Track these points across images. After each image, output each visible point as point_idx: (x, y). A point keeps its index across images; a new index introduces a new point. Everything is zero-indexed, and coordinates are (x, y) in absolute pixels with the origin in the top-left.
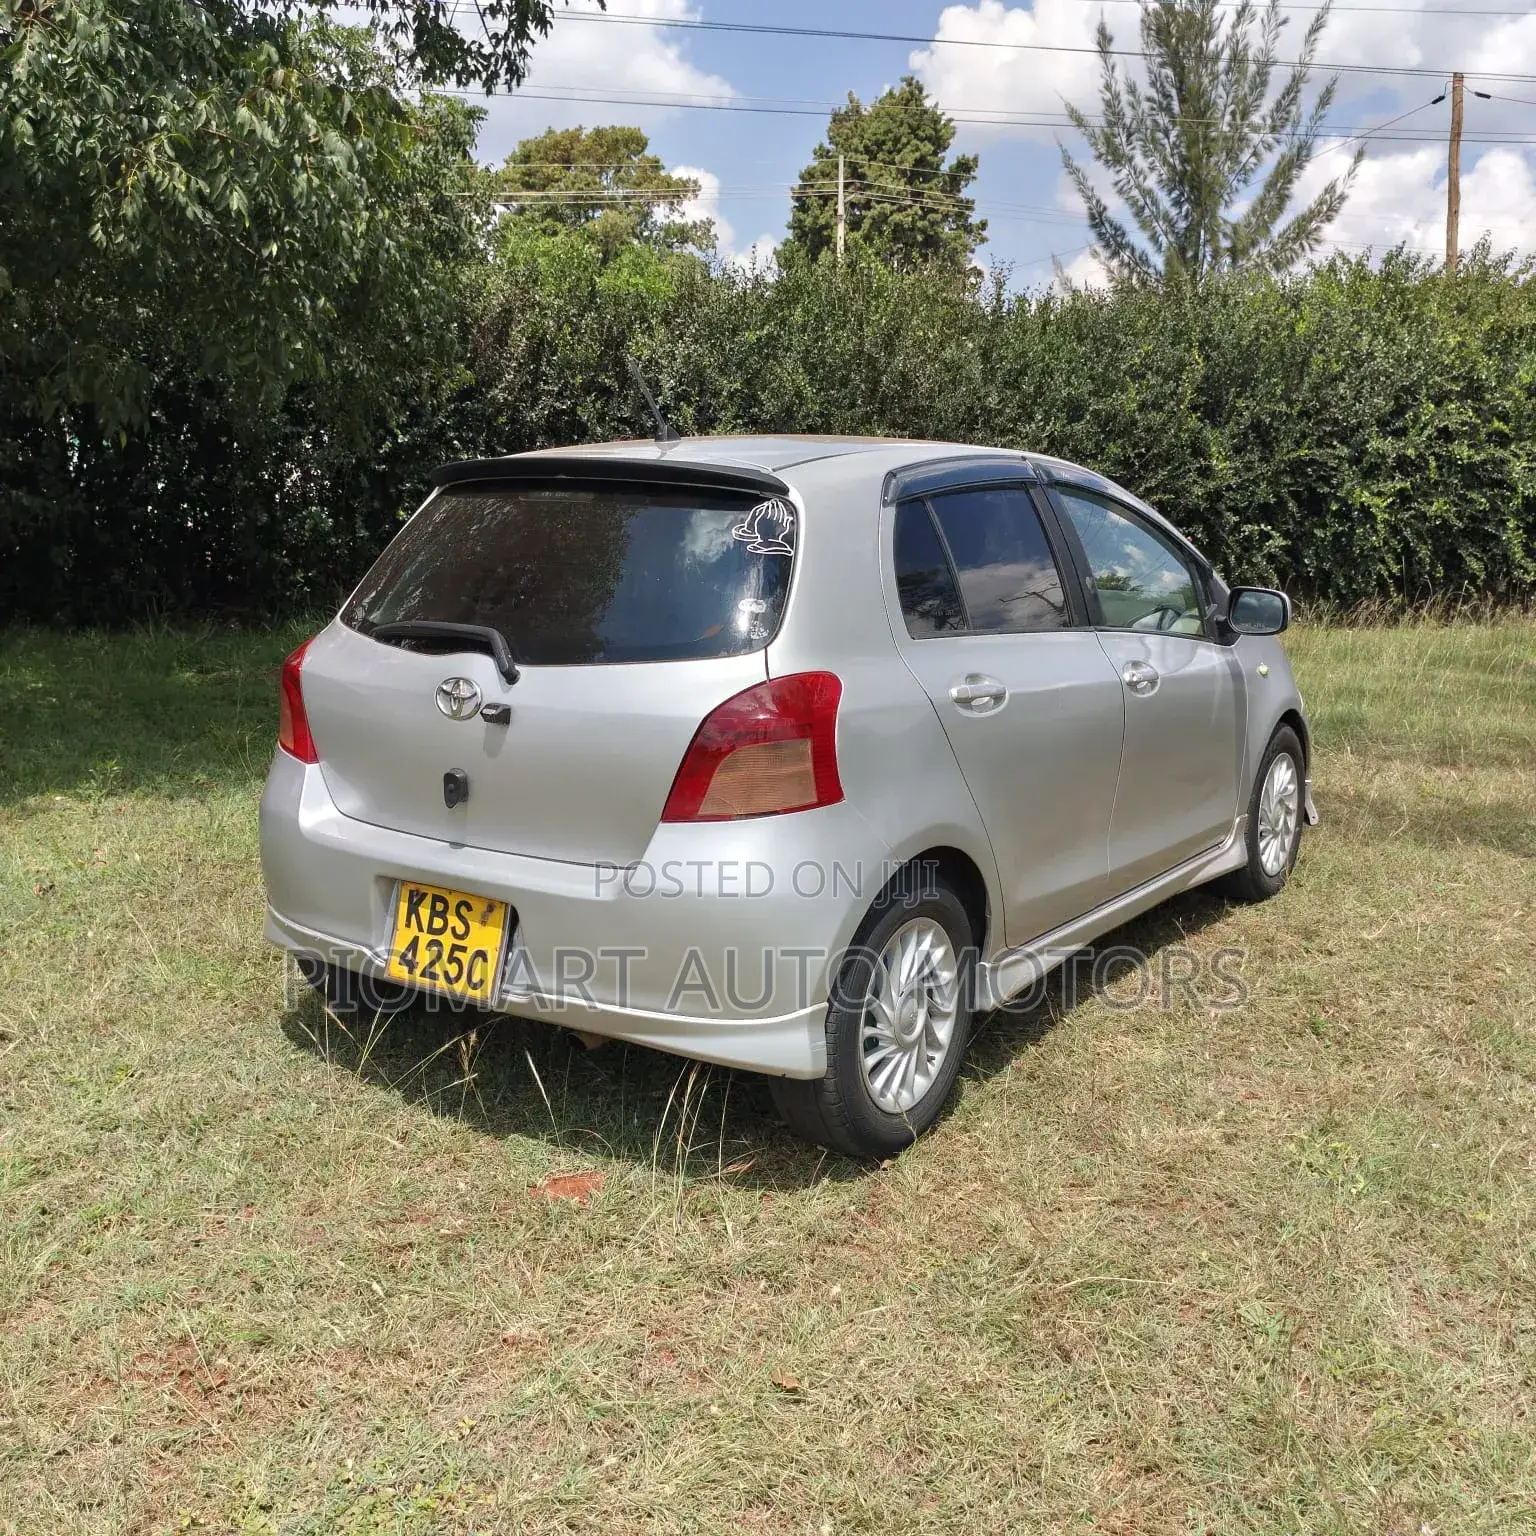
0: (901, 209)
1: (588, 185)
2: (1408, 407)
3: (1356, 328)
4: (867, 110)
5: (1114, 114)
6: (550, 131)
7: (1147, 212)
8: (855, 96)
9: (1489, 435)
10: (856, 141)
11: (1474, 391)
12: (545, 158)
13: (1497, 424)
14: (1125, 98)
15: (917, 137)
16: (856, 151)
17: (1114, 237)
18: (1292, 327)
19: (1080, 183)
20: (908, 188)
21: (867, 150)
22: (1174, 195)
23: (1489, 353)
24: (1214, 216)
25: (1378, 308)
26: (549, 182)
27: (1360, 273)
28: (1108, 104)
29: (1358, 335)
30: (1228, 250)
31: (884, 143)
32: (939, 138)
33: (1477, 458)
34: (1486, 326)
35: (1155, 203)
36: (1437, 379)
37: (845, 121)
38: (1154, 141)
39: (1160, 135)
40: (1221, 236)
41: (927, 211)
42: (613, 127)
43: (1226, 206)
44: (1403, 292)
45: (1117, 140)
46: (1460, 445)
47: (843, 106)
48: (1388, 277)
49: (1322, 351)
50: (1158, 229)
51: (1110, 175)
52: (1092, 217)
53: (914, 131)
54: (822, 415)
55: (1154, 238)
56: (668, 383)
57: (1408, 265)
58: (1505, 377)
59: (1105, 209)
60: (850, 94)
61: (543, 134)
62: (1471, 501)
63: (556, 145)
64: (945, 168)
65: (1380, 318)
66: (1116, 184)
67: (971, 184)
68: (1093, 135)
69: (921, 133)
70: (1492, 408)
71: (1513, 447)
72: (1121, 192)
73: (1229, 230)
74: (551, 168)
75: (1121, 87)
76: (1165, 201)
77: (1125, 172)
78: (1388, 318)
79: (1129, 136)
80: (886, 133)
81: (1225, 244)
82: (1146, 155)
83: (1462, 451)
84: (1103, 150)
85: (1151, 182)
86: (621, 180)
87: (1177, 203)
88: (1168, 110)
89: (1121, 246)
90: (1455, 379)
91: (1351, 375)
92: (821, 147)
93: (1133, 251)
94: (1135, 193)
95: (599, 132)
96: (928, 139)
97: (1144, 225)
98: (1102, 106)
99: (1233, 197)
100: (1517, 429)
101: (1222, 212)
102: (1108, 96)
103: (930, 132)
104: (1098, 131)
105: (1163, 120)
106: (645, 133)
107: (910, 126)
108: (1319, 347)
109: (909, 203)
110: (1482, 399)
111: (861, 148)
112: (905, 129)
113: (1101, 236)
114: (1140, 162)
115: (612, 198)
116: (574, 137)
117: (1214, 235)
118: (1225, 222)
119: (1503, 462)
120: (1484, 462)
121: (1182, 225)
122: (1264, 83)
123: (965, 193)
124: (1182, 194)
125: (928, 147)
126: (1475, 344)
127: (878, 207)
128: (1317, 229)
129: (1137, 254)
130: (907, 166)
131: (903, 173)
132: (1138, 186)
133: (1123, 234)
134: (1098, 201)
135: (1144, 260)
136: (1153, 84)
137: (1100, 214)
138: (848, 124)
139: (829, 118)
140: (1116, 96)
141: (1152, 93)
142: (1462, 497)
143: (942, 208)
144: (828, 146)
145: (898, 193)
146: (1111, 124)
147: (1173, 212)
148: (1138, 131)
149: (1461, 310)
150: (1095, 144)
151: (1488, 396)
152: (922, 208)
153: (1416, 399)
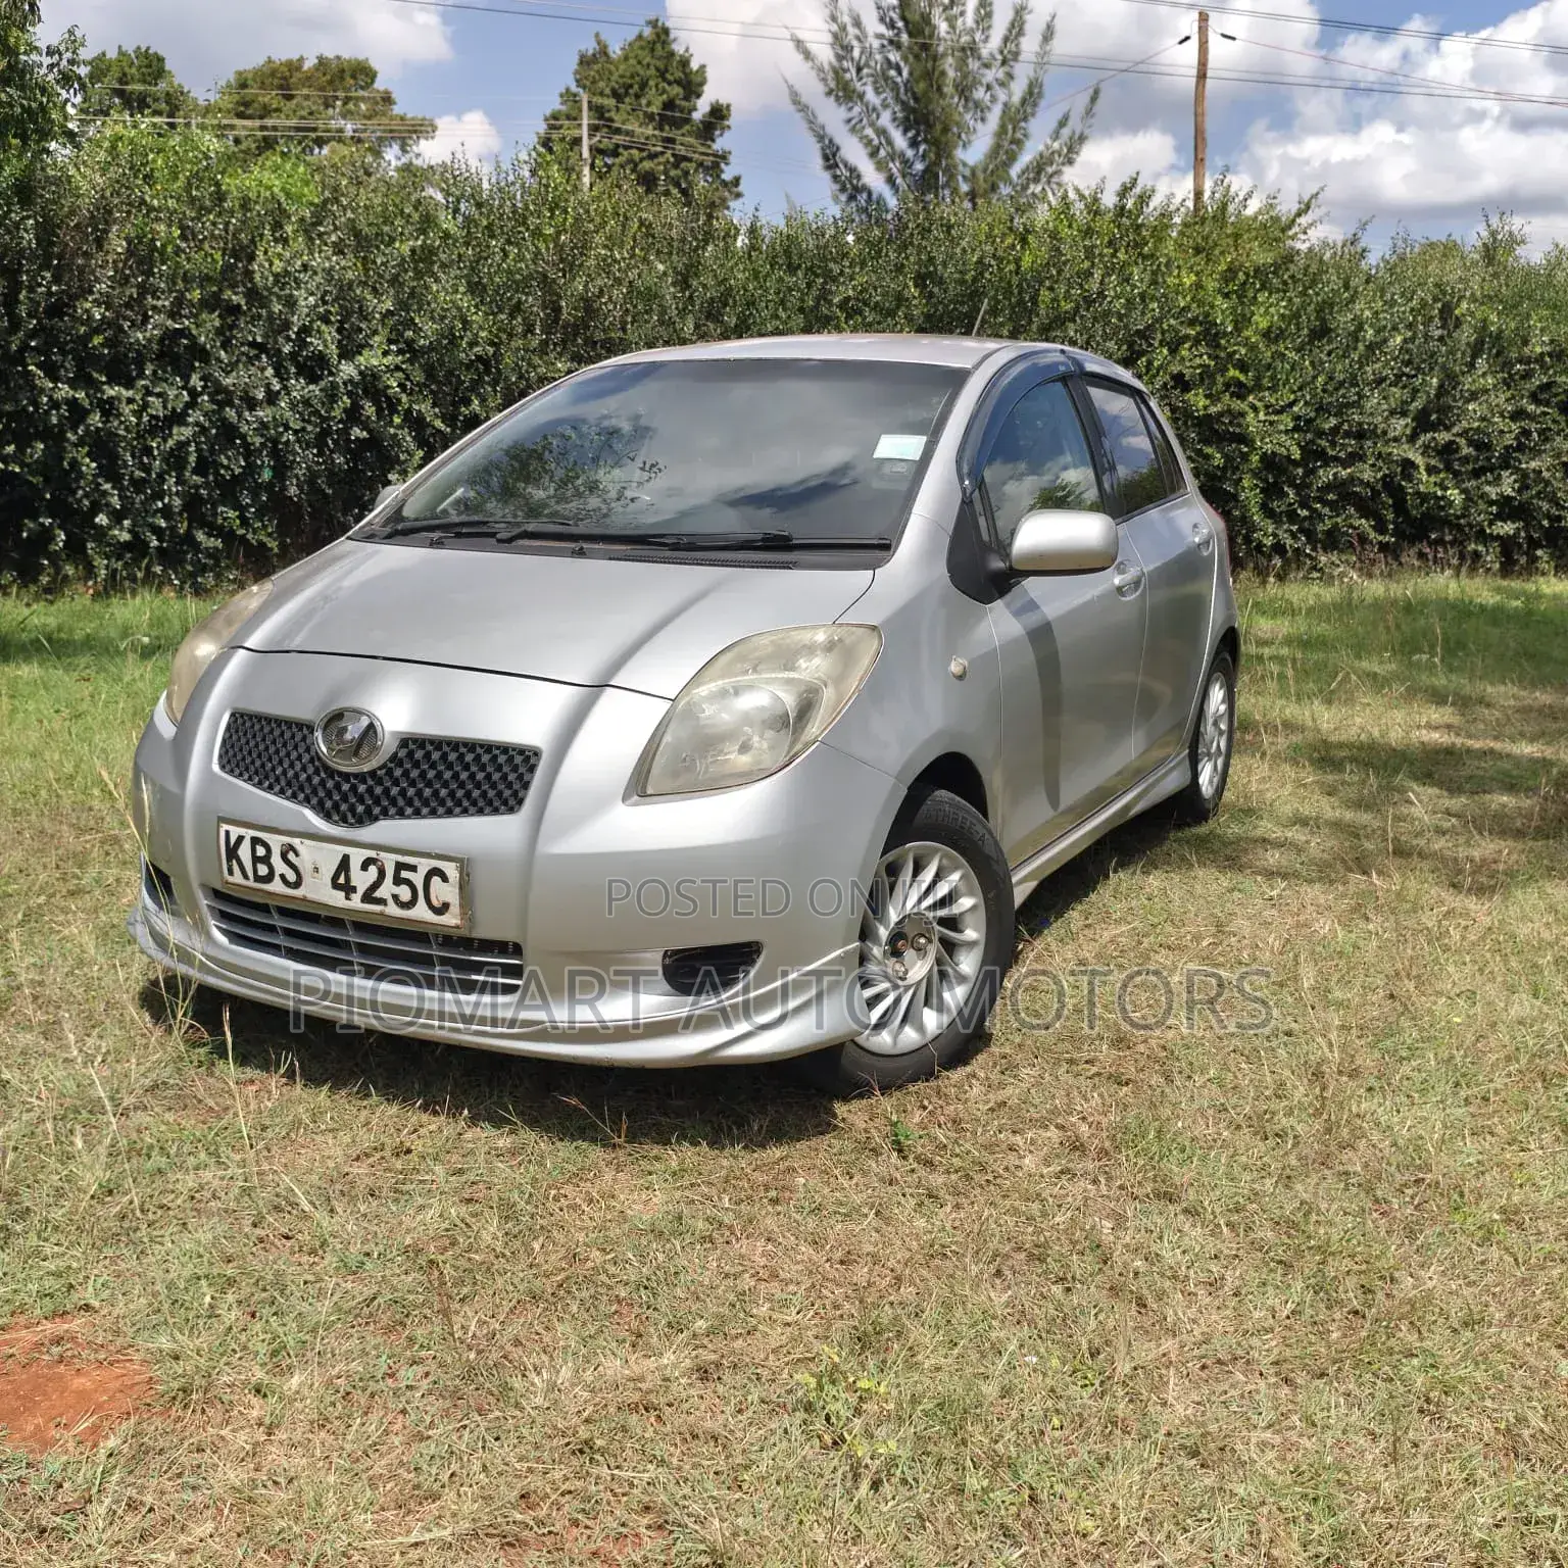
0: (652, 156)
1: (311, 113)
2: (1142, 353)
3: (1087, 264)
4: (616, 50)
5: (842, 47)
6: (270, 61)
7: (882, 153)
8: (603, 37)
9: (1227, 386)
10: (602, 84)
11: (1210, 335)
12: (263, 86)
13: (1233, 373)
14: (852, 31)
15: (665, 80)
16: (602, 94)
17: (850, 179)
18: (1018, 261)
19: (811, 122)
20: (657, 132)
21: (615, 94)
22: (910, 135)
23: (1226, 296)
24: (950, 156)
25: (1110, 243)
26: (266, 112)
27: (1094, 207)
28: (835, 36)
29: (1089, 274)
30: (967, 194)
31: (631, 86)
32: (689, 83)
33: (1213, 410)
34: (1223, 267)
35: (890, 142)
36: (1172, 322)
37: (592, 64)
38: (887, 78)
39: (893, 73)
40: (960, 178)
41: (679, 159)
42: (338, 58)
43: (964, 146)
44: (1139, 227)
45: (848, 76)
46: (1196, 395)
47: (590, 47)
48: (1121, 210)
49: (1051, 289)
50: (895, 170)
51: (842, 113)
52: (826, 158)
53: (662, 74)
54: (492, 344)
55: (891, 180)
56: (306, 301)
57: (1144, 199)
58: (1242, 322)
59: (838, 149)
60: (597, 35)
61: (261, 63)
62: (1207, 457)
63: (273, 73)
64: (697, 116)
65: (1114, 255)
66: (849, 121)
67: (727, 134)
68: (821, 70)
69: (668, 76)
70: (1231, 355)
71: (1251, 398)
72: (853, 130)
73: (967, 173)
74: (271, 98)
75: (846, 19)
76: (900, 141)
77: (857, 109)
78: (1121, 255)
79: (859, 70)
80: (632, 77)
81: (964, 188)
82: (877, 92)
83: (1198, 400)
84: (833, 85)
85: (885, 119)
86: (350, 112)
87: (914, 144)
88: (897, 45)
89: (857, 190)
90: (1192, 323)
91: (1082, 317)
92: (568, 90)
93: (870, 194)
94: (869, 132)
95: (322, 62)
96: (678, 82)
97: (881, 166)
98: (829, 38)
99: (973, 138)
100: (1258, 379)
101: (960, 154)
102: (835, 28)
103: (679, 74)
104: (826, 67)
105: (894, 56)
106: (374, 64)
107: (657, 69)
108: (1047, 283)
109: (659, 149)
110: (1218, 346)
111: (608, 91)
112: (652, 71)
113: (836, 178)
114: (871, 96)
115: (341, 130)
116: (294, 66)
117: (951, 177)
118: (965, 165)
119: (1242, 415)
120: (1221, 414)
121: (919, 167)
122: (989, 15)
123: (720, 144)
124: (918, 134)
125: (676, 90)
126: (1211, 285)
127: (625, 153)
128: (1058, 172)
129: (874, 197)
130: (654, 109)
131: (650, 117)
132: (872, 124)
133: (859, 177)
134: (831, 141)
135: (880, 201)
136: (882, 20)
137: (834, 155)
138: (596, 67)
139: (576, 59)
140: (843, 28)
141: (882, 29)
142: (1199, 452)
143: (696, 156)
144: (574, 88)
145: (647, 138)
146: (840, 58)
147: (910, 153)
148: (867, 65)
149: (1198, 251)
150: (824, 80)
151: (1223, 342)
152: (673, 155)
153: (1151, 345)
